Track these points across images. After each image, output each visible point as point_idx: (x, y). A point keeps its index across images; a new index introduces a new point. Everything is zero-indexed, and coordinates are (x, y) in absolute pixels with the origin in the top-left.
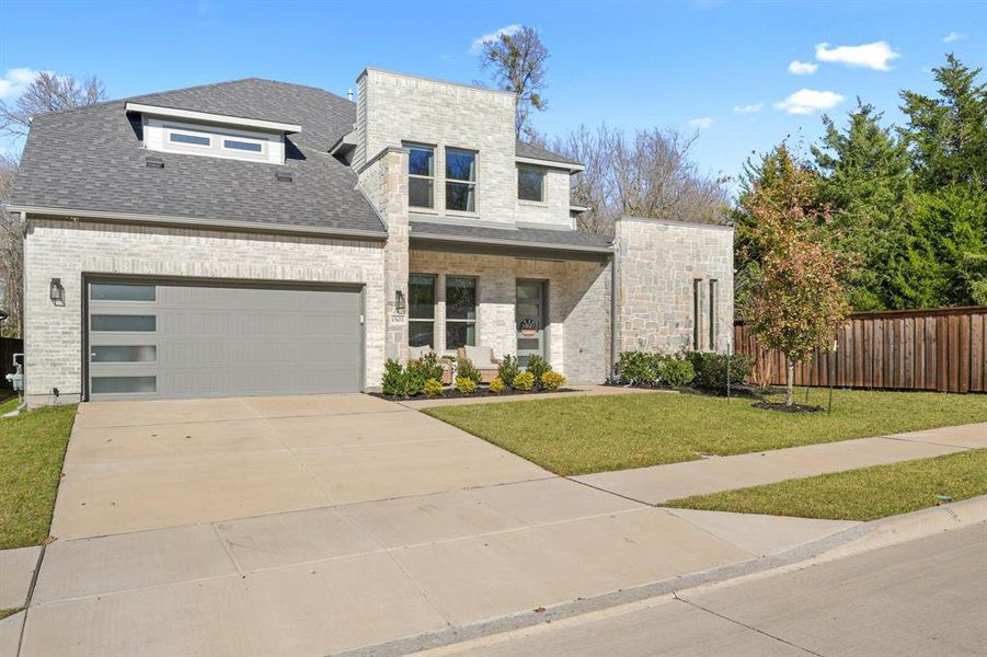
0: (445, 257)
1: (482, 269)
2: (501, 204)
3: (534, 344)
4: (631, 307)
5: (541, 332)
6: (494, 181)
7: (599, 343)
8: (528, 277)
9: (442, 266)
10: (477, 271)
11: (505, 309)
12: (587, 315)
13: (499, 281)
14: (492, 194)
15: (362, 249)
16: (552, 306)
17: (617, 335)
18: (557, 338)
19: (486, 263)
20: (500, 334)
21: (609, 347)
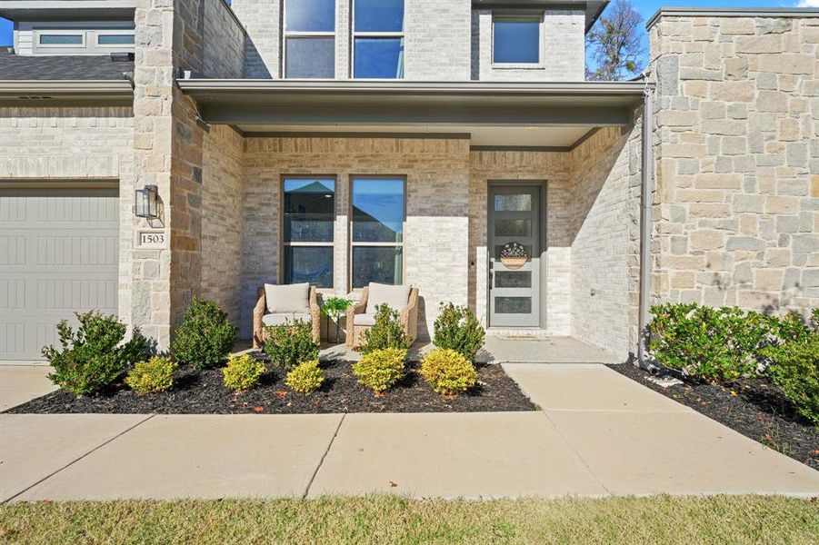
0: (347, 148)
1: (412, 163)
2: (444, 60)
3: (522, 279)
4: (687, 206)
5: (535, 261)
6: (433, 26)
7: (619, 282)
8: (508, 177)
9: (342, 162)
10: (400, 167)
11: (451, 225)
12: (602, 230)
13: (441, 181)
14: (430, 45)
15: (112, 120)
16: (550, 221)
17: (651, 266)
18: (561, 271)
19: (417, 153)
20: (441, 265)
21: (637, 291)
